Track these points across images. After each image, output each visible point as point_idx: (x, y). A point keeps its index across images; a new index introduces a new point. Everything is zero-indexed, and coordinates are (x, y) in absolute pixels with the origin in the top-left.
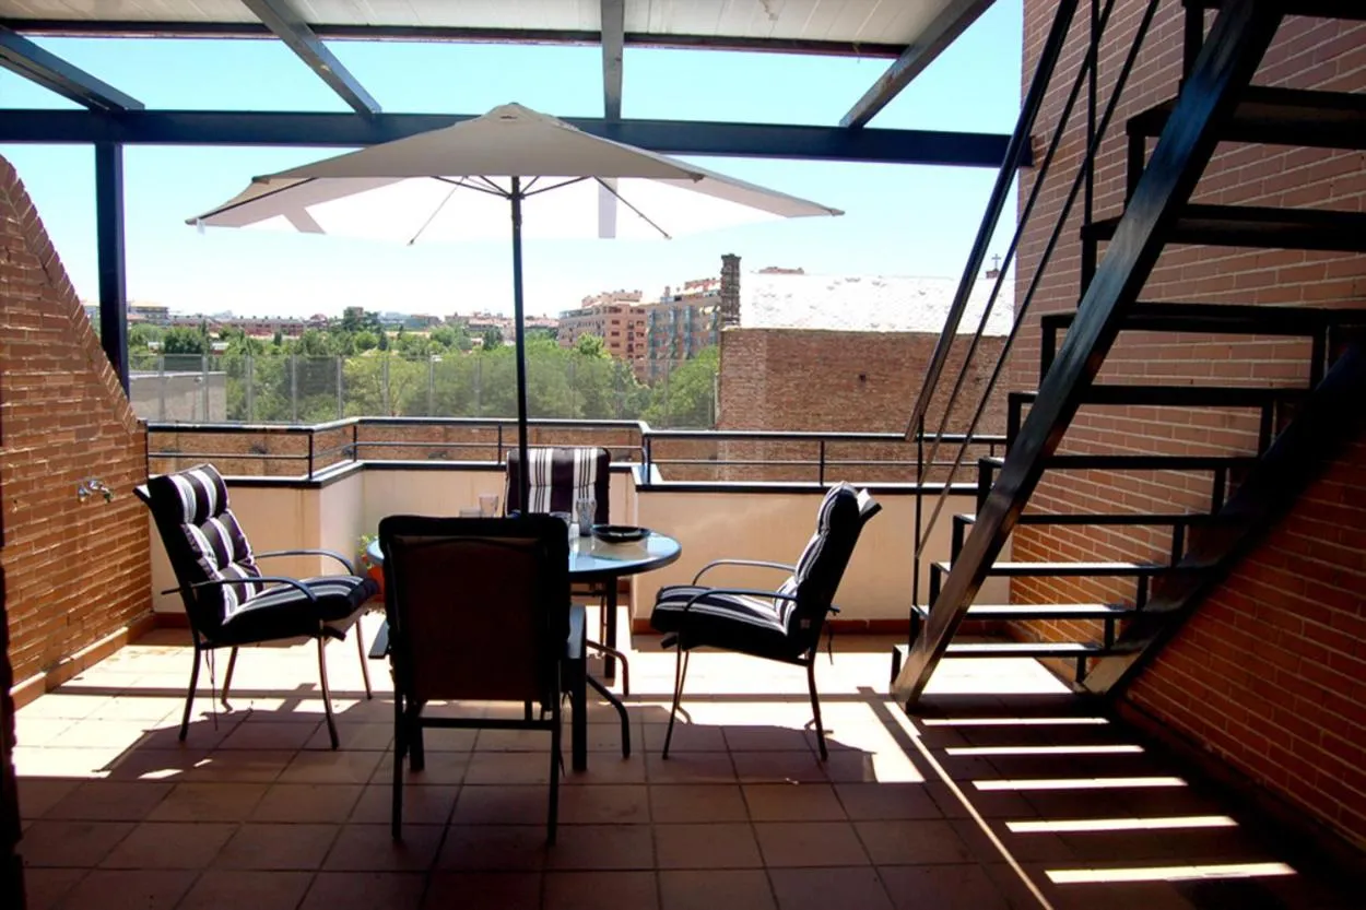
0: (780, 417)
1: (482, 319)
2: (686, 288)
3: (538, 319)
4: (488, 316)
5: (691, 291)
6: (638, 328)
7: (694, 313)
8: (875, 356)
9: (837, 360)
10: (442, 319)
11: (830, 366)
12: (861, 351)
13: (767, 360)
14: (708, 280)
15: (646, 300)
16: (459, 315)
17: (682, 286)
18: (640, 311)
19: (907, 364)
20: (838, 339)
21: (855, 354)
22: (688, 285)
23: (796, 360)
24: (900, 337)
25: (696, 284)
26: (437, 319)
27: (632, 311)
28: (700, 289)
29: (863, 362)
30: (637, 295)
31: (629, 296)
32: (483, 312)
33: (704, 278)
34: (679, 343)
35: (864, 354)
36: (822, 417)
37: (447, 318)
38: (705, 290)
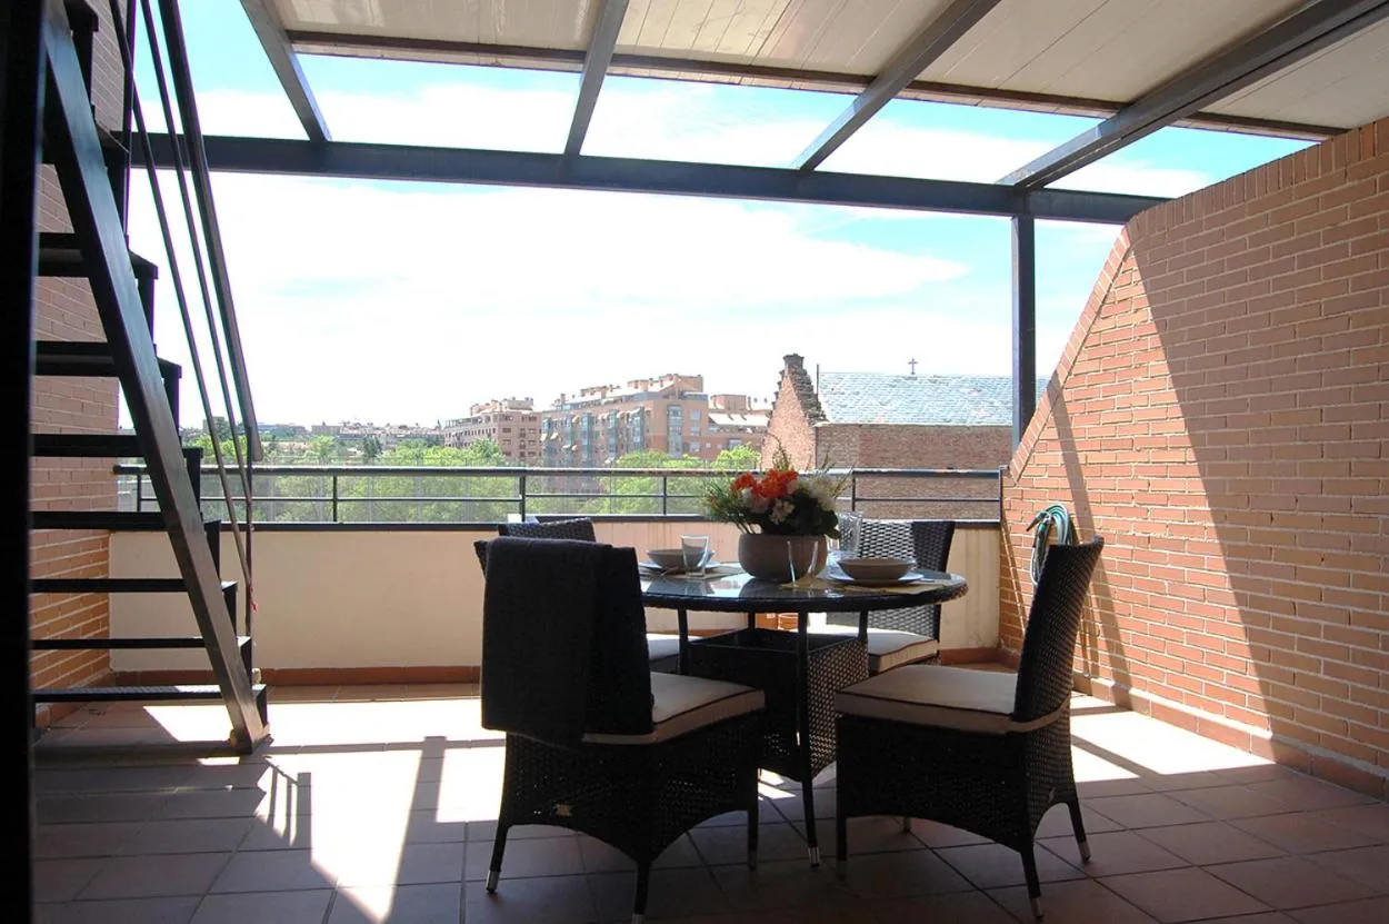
0: (874, 509)
1: (351, 428)
2: (583, 395)
3: (412, 429)
4: (357, 426)
5: (588, 398)
6: (530, 436)
7: (592, 420)
8: (961, 449)
9: (926, 454)
10: (309, 429)
11: (920, 459)
12: (948, 445)
13: (861, 454)
14: (605, 387)
15: (537, 408)
16: (327, 424)
17: (579, 393)
18: (532, 418)
19: (992, 456)
20: (926, 434)
21: (944, 447)
22: (583, 392)
23: (888, 454)
24: (984, 430)
25: (592, 391)
26: (303, 428)
27: (523, 418)
28: (598, 396)
29: (950, 455)
30: (529, 401)
31: (520, 403)
32: (353, 422)
33: (602, 385)
34: (576, 451)
35: (952, 447)
36: (914, 509)
37: (313, 427)
38: (604, 397)
